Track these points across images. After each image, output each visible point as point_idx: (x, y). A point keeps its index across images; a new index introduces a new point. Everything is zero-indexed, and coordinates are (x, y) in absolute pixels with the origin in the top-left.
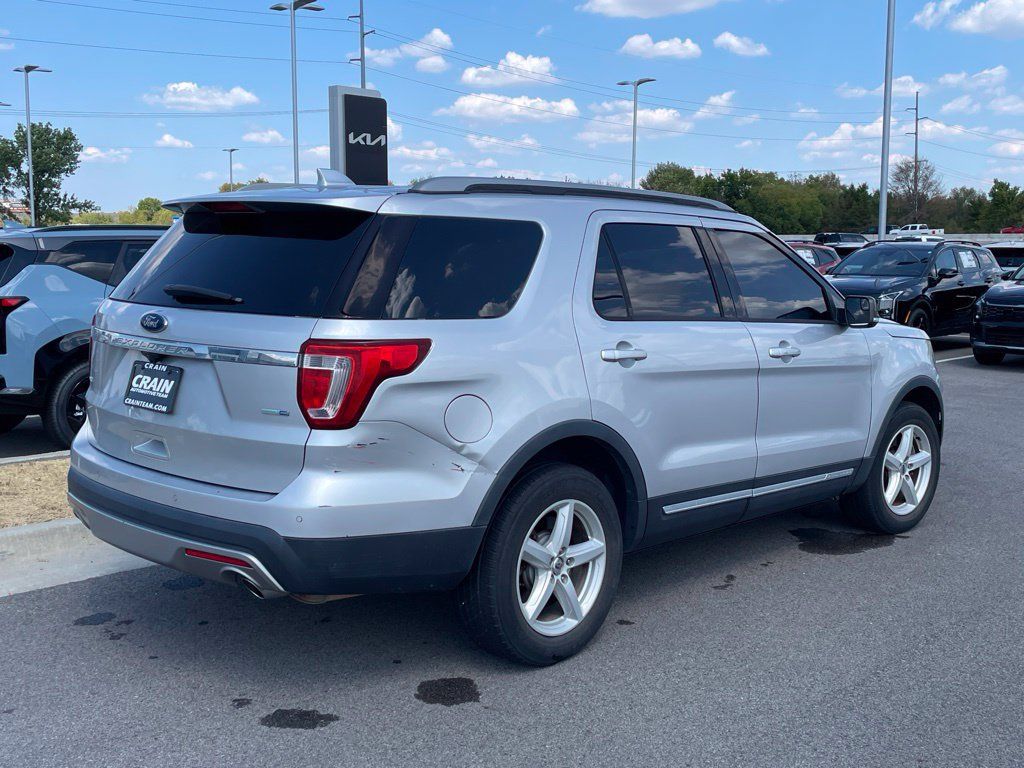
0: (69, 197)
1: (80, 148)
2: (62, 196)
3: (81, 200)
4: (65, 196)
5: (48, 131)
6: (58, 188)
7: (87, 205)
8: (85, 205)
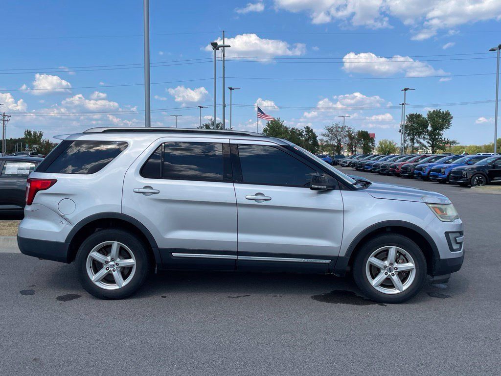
0: (446, 139)
1: (452, 118)
2: (443, 139)
3: (451, 140)
4: (445, 139)
5: (440, 112)
6: (442, 136)
7: (454, 142)
8: (453, 142)
